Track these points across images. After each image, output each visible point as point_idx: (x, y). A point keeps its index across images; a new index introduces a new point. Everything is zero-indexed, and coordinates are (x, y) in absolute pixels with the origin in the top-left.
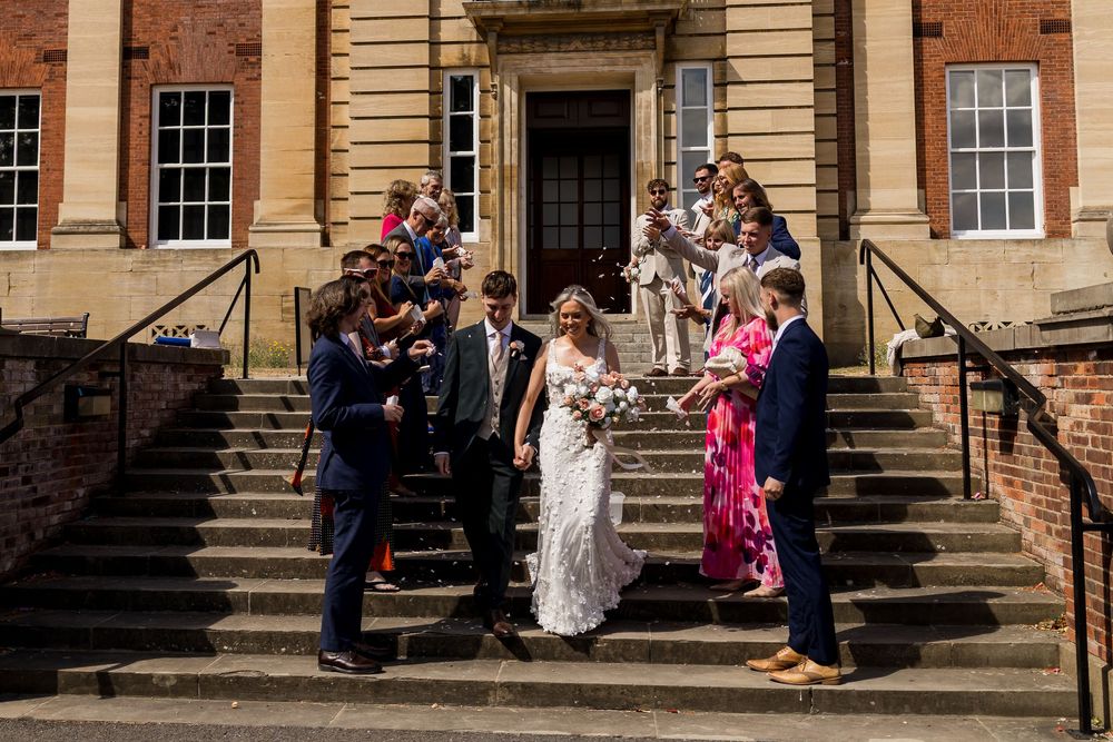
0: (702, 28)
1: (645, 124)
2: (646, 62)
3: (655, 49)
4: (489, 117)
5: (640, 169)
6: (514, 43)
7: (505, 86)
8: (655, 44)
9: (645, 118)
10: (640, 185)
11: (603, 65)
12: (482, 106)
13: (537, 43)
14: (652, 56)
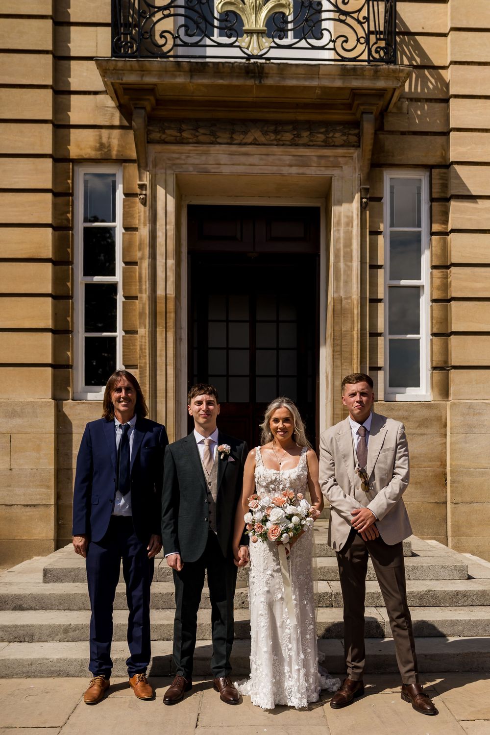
0: (417, 124)
1: (345, 246)
2: (346, 164)
3: (359, 146)
4: (136, 229)
5: (338, 307)
6: (169, 128)
7: (158, 187)
8: (359, 141)
9: (345, 239)
10: (337, 328)
11: (291, 166)
12: (126, 215)
13: (201, 131)
14: (355, 155)
